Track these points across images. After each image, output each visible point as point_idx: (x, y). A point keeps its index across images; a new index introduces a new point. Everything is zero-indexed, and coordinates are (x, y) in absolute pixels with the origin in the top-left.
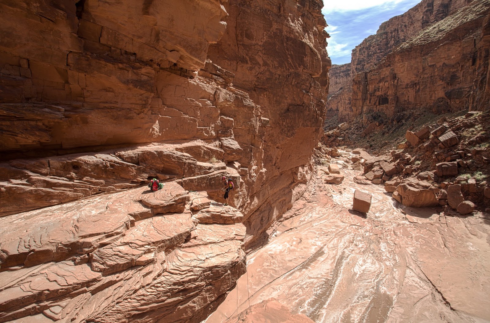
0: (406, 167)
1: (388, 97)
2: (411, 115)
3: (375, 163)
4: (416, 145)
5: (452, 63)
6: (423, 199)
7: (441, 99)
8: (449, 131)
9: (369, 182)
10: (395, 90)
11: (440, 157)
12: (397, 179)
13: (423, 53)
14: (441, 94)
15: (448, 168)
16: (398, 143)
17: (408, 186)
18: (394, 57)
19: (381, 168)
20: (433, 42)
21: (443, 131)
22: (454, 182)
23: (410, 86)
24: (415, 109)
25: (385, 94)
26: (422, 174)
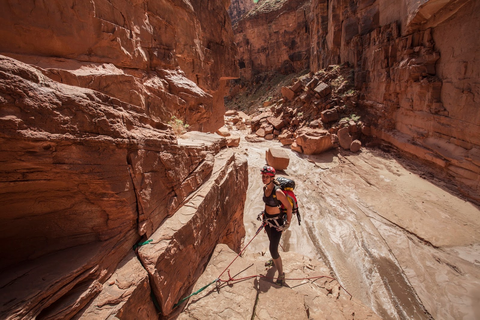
0: (293, 119)
1: (245, 62)
2: (266, 76)
3: (260, 120)
4: (292, 99)
5: (291, 30)
6: (323, 145)
7: (286, 62)
8: (320, 83)
9: (263, 139)
10: (249, 55)
11: (320, 106)
12: (287, 132)
13: (267, 20)
14: (285, 57)
15: (331, 114)
16: (262, 102)
17: (307, 136)
18: (245, 24)
19: (270, 124)
20: (274, 11)
21: (316, 83)
22: (339, 126)
23: (261, 51)
24: (267, 71)
25: (241, 59)
26: (312, 123)
